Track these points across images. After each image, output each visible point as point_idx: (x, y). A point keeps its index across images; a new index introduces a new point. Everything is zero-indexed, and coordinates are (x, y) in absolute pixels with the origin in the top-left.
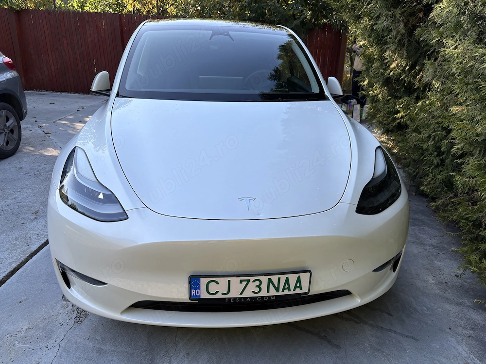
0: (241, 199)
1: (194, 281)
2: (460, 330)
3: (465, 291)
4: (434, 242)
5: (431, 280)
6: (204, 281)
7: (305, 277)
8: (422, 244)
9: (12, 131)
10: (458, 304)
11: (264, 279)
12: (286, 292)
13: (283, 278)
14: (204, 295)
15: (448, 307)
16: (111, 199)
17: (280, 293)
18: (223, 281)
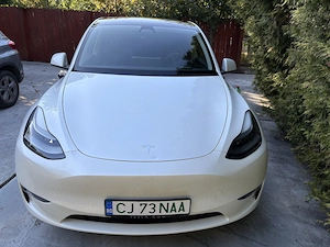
0: (144, 147)
1: (108, 203)
2: (304, 242)
3: (311, 213)
4: (293, 176)
5: (287, 204)
6: (115, 204)
7: (186, 203)
8: (284, 177)
9: (12, 90)
10: (305, 223)
11: (157, 204)
12: (173, 213)
13: (171, 203)
14: (115, 213)
15: (297, 224)
16: (56, 144)
17: (169, 213)
18: (129, 204)
